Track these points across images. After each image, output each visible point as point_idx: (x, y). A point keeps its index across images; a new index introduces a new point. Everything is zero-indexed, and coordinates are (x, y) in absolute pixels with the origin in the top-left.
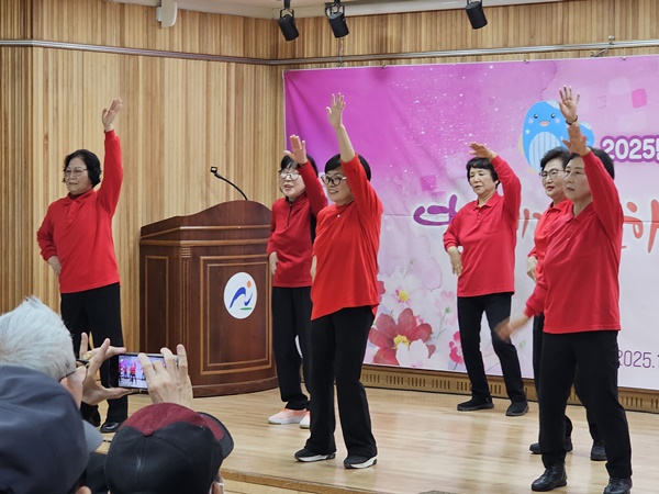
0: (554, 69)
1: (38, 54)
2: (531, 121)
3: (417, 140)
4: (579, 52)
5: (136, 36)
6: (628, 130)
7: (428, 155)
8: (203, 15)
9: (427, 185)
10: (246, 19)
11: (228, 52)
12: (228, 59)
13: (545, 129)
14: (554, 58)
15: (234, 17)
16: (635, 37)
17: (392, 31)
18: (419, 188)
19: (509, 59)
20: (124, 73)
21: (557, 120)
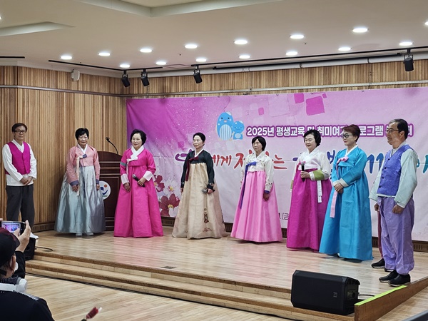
0: (229, 100)
1: (20, 91)
2: (220, 120)
3: (177, 128)
4: (239, 93)
5: (62, 84)
6: (257, 124)
7: (181, 133)
8: (91, 76)
9: (181, 146)
10: (110, 78)
11: (102, 91)
12: (102, 94)
13: (225, 123)
14: (229, 95)
15: (105, 77)
16: (260, 87)
17: (168, 84)
18: (177, 147)
19: (212, 95)
20: (57, 100)
21: (230, 120)
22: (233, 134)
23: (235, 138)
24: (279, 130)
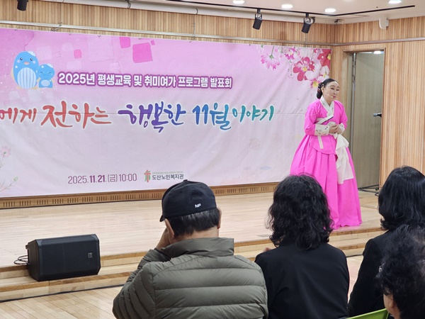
0: (33, 35)
6: (72, 69)
13: (26, 66)
21: (34, 62)
22: (38, 81)
23: (41, 86)
24: (101, 79)
